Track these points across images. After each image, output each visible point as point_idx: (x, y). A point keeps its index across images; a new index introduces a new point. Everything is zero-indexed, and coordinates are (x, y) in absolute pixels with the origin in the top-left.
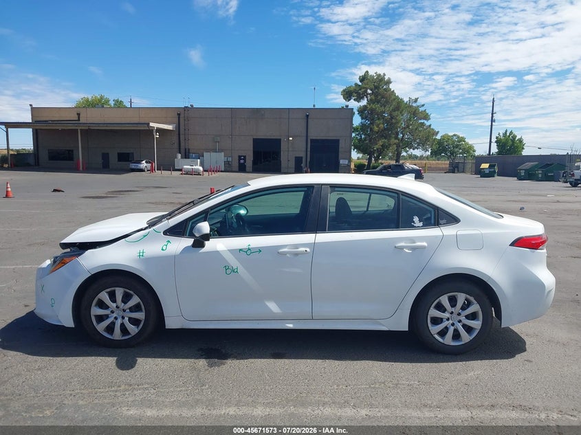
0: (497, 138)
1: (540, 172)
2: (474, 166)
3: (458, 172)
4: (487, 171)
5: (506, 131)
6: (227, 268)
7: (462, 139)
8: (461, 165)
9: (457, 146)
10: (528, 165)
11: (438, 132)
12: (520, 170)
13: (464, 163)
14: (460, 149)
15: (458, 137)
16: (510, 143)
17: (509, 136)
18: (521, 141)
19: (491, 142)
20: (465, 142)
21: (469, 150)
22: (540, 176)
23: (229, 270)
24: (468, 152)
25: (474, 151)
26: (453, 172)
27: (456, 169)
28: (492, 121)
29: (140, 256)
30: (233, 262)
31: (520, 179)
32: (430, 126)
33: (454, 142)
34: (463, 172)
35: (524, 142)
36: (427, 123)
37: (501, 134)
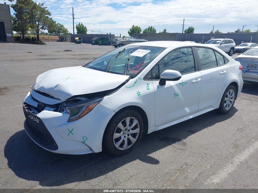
0: (76, 26)
1: (100, 41)
2: (70, 38)
3: (64, 41)
4: (78, 41)
5: (80, 23)
6: (175, 94)
7: (62, 26)
8: (64, 38)
9: (60, 29)
10: (95, 38)
11: (56, 22)
12: (93, 40)
13: (66, 37)
14: (62, 30)
15: (60, 25)
16: (82, 29)
17: (81, 25)
18: (85, 28)
19: (74, 28)
20: (63, 27)
21: (65, 31)
22: (100, 43)
23: (176, 95)
24: (65, 32)
25: (68, 32)
26: (62, 41)
27: (63, 40)
28: (74, 18)
29: (138, 95)
30: (177, 90)
31: (93, 44)
32: (52, 18)
33: (58, 27)
34: (66, 41)
35: (87, 28)
36: (50, 17)
37: (78, 24)
